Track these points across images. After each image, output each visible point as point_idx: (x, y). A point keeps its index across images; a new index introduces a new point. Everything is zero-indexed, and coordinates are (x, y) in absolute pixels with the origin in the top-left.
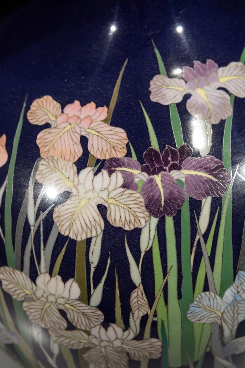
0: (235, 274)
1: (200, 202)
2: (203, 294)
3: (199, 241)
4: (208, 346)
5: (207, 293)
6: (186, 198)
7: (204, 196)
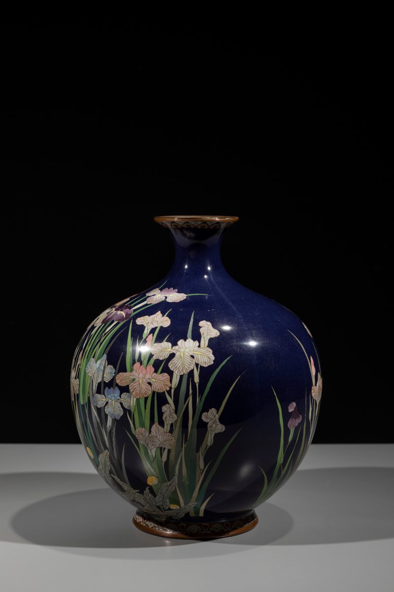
0: (103, 354)
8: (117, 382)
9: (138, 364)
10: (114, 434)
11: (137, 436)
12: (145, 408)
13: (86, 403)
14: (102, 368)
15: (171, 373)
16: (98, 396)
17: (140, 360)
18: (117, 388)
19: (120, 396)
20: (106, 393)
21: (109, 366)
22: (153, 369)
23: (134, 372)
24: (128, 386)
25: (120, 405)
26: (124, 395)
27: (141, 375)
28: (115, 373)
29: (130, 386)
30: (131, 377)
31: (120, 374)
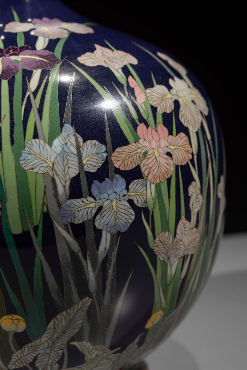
0: (62, 126)
1: (32, 72)
2: (33, 141)
3: (29, 97)
4: (44, 203)
5: (37, 140)
6: (20, 69)
7: (35, 68)
8: (117, 165)
9: (141, 127)
10: (114, 260)
11: (156, 249)
12: (169, 197)
13: (36, 229)
14: (74, 150)
16: (77, 202)
17: (142, 120)
18: (117, 176)
19: (127, 188)
20: (95, 192)
21: (88, 142)
22: (166, 130)
23: (141, 141)
24: (138, 168)
25: (127, 204)
26: (135, 185)
27: (154, 144)
28: (106, 152)
29: (141, 166)
30: (140, 150)
31: (118, 150)
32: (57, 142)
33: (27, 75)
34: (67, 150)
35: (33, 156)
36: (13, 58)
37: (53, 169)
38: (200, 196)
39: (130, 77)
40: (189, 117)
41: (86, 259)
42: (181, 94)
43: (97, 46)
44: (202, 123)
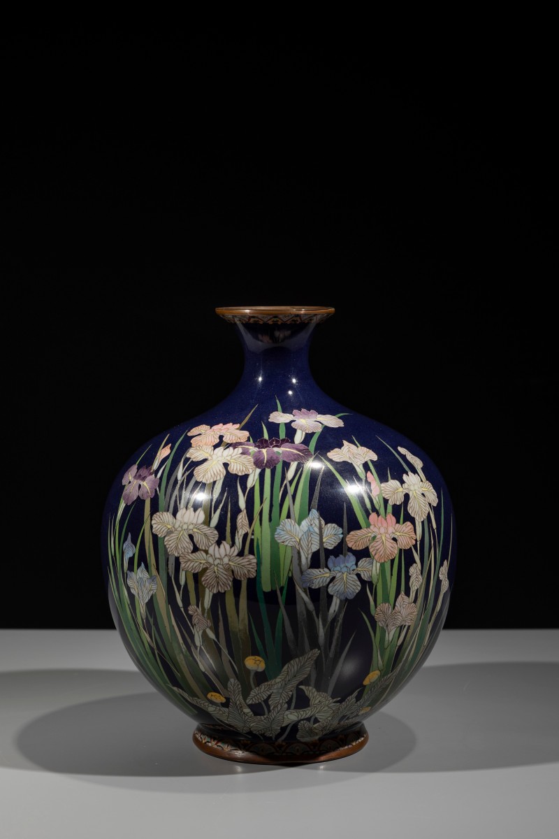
0: (309, 510)
1: (290, 464)
2: (286, 520)
3: (286, 485)
4: (290, 570)
5: (289, 520)
6: (281, 460)
7: (293, 461)
8: (350, 545)
9: (373, 516)
10: (341, 621)
11: (376, 617)
12: (392, 575)
13: (282, 589)
14: (317, 530)
15: (412, 521)
16: (315, 571)
17: (374, 509)
18: (349, 553)
19: (356, 564)
20: (330, 565)
21: (329, 525)
22: (394, 519)
23: (372, 527)
24: (367, 549)
25: (356, 577)
26: (363, 562)
27: (382, 530)
28: (342, 534)
29: (370, 548)
30: (370, 534)
31: (352, 533)
32: (304, 523)
33: (286, 465)
34: (311, 530)
35: (285, 532)
36: (276, 449)
37: (299, 544)
38: (420, 576)
39: (369, 472)
40: (417, 508)
41: (318, 618)
42: (412, 488)
43: (345, 442)
44: (429, 513)
